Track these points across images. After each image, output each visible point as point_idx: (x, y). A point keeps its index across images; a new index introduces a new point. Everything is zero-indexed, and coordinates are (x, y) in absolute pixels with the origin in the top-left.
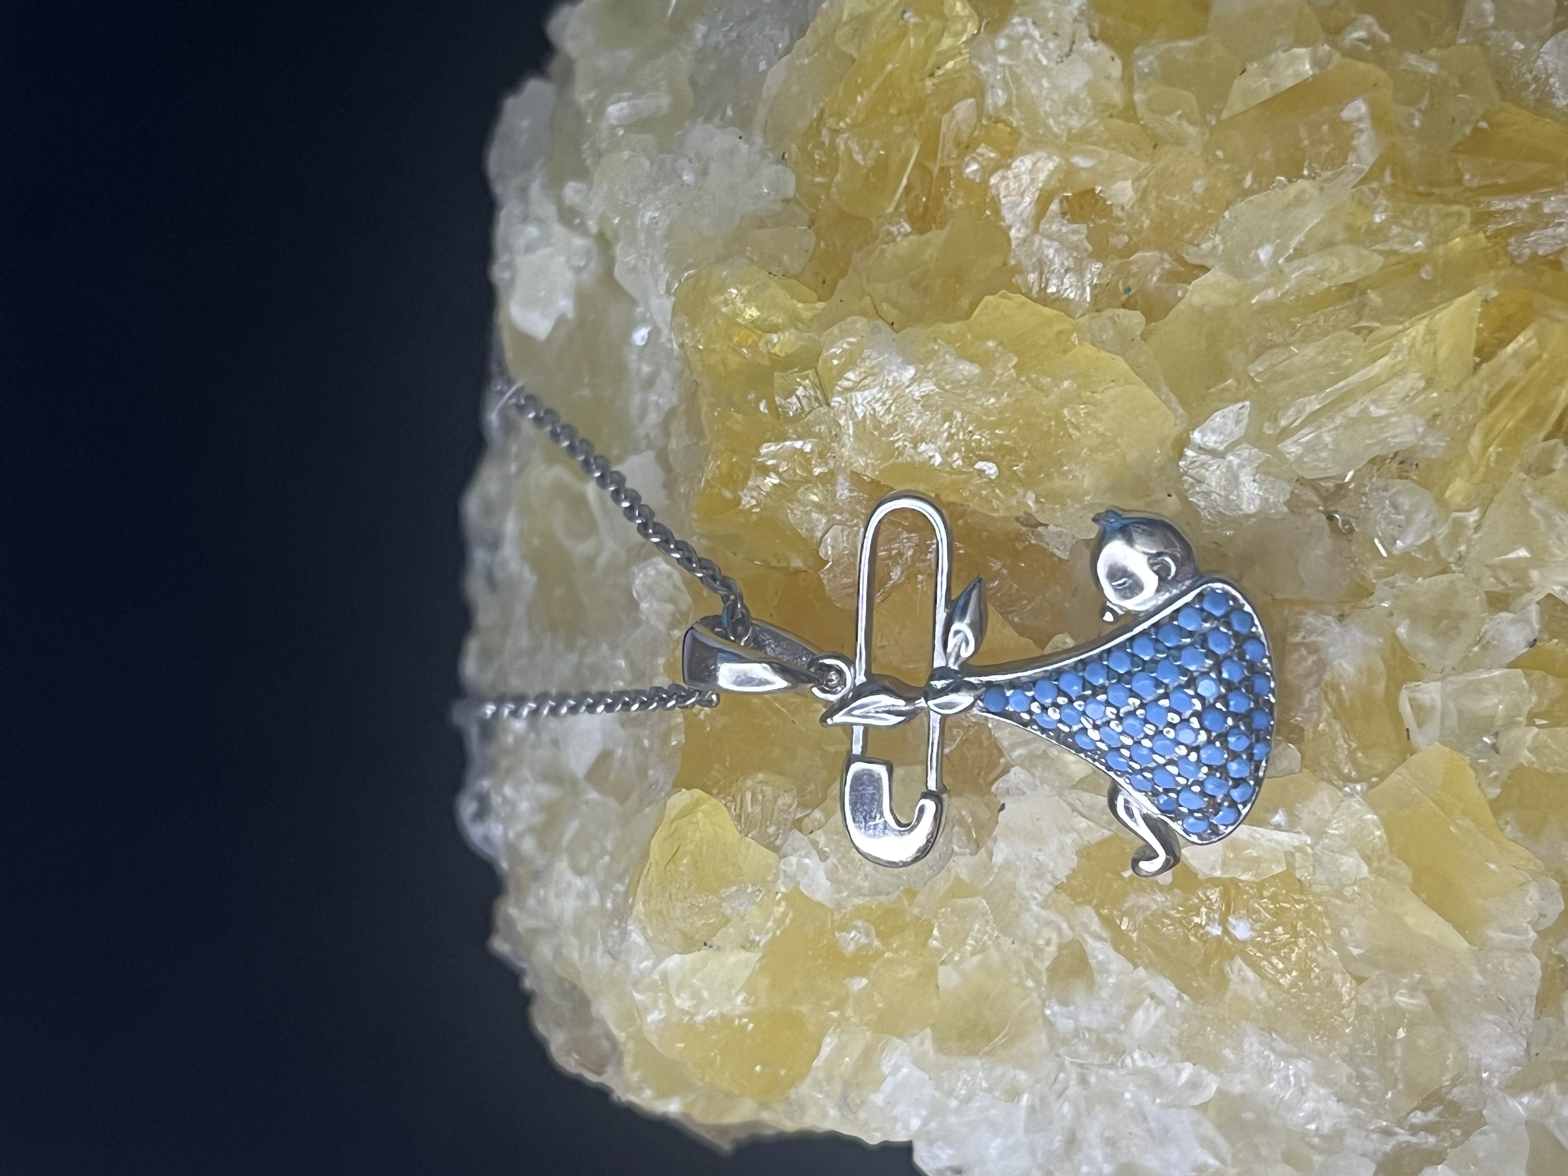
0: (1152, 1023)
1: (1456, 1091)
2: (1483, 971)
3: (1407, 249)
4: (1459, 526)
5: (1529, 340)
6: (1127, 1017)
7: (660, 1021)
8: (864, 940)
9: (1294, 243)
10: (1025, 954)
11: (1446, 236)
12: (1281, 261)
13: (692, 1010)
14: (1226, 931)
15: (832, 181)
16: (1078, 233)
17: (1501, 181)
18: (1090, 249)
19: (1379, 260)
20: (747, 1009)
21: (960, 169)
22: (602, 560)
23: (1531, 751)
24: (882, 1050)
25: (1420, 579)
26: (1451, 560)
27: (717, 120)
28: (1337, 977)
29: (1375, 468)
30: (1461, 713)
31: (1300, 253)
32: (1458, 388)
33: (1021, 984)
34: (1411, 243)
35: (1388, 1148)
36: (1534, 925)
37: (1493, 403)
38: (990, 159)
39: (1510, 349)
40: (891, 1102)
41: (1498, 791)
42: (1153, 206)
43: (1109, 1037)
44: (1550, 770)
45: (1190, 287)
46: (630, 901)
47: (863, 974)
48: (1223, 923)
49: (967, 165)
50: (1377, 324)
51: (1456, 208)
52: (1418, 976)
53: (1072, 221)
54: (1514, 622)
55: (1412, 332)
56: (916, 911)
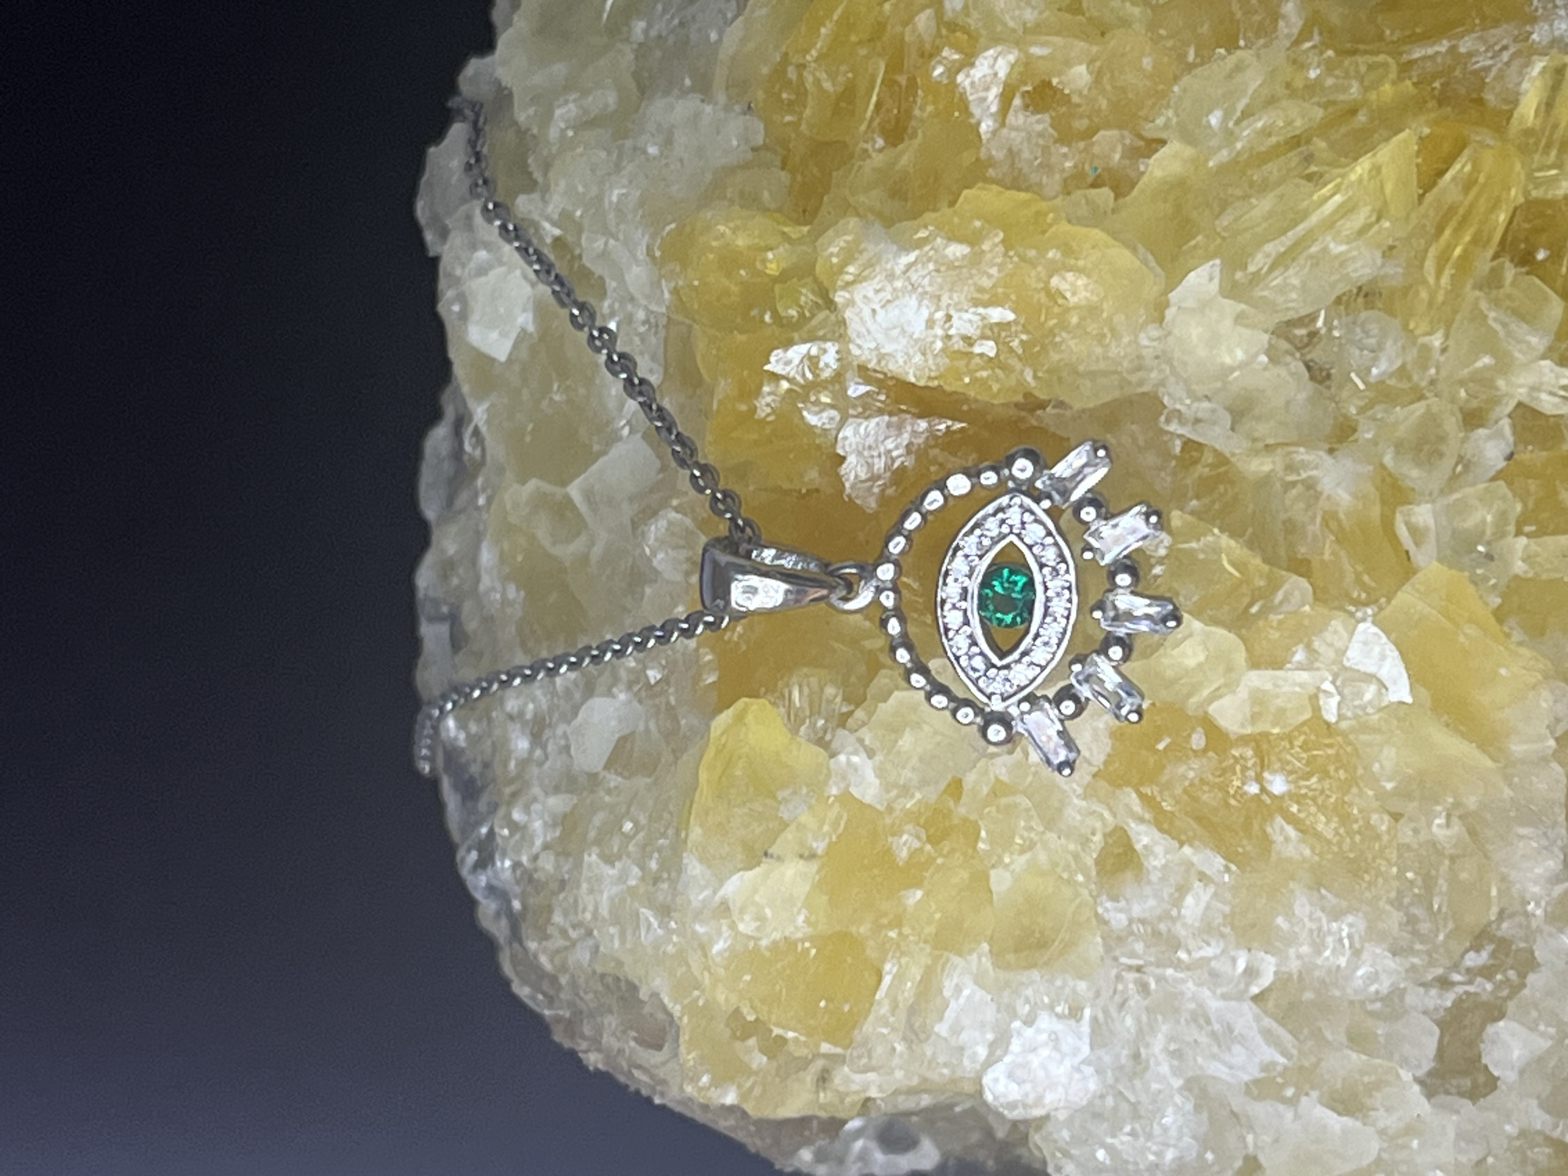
0: (1203, 905)
1: (1505, 925)
2: (1510, 785)
3: (1342, 97)
4: (1426, 349)
5: (1463, 167)
6: (1178, 902)
7: (725, 950)
8: (917, 844)
9: (1241, 105)
10: (1072, 847)
11: (1375, 85)
12: (1231, 124)
13: (755, 934)
14: (1263, 789)
15: (800, 119)
16: (1041, 123)
17: (1418, 30)
18: (1056, 134)
19: (1319, 113)
20: (809, 930)
21: (928, 75)
22: (597, 552)
23: (1524, 561)
24: (943, 970)
25: (1398, 409)
26: (1424, 384)
27: (676, 91)
28: (1375, 818)
29: (1342, 308)
30: (1454, 531)
31: (1247, 114)
32: (1407, 218)
33: (1070, 882)
34: (1345, 89)
35: (1449, 1004)
36: (1552, 733)
37: (1440, 230)
38: (954, 61)
39: (1448, 176)
40: (956, 1029)
41: (1499, 601)
42: (1108, 87)
43: (1163, 927)
44: (1544, 577)
45: (1151, 161)
46: (683, 835)
47: (918, 885)
48: (1259, 779)
49: (934, 69)
50: (1326, 168)
51: (1381, 58)
52: (1451, 800)
53: (1036, 111)
54: (1489, 438)
55: (1359, 170)
56: (962, 810)
